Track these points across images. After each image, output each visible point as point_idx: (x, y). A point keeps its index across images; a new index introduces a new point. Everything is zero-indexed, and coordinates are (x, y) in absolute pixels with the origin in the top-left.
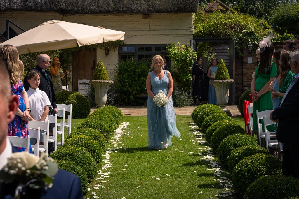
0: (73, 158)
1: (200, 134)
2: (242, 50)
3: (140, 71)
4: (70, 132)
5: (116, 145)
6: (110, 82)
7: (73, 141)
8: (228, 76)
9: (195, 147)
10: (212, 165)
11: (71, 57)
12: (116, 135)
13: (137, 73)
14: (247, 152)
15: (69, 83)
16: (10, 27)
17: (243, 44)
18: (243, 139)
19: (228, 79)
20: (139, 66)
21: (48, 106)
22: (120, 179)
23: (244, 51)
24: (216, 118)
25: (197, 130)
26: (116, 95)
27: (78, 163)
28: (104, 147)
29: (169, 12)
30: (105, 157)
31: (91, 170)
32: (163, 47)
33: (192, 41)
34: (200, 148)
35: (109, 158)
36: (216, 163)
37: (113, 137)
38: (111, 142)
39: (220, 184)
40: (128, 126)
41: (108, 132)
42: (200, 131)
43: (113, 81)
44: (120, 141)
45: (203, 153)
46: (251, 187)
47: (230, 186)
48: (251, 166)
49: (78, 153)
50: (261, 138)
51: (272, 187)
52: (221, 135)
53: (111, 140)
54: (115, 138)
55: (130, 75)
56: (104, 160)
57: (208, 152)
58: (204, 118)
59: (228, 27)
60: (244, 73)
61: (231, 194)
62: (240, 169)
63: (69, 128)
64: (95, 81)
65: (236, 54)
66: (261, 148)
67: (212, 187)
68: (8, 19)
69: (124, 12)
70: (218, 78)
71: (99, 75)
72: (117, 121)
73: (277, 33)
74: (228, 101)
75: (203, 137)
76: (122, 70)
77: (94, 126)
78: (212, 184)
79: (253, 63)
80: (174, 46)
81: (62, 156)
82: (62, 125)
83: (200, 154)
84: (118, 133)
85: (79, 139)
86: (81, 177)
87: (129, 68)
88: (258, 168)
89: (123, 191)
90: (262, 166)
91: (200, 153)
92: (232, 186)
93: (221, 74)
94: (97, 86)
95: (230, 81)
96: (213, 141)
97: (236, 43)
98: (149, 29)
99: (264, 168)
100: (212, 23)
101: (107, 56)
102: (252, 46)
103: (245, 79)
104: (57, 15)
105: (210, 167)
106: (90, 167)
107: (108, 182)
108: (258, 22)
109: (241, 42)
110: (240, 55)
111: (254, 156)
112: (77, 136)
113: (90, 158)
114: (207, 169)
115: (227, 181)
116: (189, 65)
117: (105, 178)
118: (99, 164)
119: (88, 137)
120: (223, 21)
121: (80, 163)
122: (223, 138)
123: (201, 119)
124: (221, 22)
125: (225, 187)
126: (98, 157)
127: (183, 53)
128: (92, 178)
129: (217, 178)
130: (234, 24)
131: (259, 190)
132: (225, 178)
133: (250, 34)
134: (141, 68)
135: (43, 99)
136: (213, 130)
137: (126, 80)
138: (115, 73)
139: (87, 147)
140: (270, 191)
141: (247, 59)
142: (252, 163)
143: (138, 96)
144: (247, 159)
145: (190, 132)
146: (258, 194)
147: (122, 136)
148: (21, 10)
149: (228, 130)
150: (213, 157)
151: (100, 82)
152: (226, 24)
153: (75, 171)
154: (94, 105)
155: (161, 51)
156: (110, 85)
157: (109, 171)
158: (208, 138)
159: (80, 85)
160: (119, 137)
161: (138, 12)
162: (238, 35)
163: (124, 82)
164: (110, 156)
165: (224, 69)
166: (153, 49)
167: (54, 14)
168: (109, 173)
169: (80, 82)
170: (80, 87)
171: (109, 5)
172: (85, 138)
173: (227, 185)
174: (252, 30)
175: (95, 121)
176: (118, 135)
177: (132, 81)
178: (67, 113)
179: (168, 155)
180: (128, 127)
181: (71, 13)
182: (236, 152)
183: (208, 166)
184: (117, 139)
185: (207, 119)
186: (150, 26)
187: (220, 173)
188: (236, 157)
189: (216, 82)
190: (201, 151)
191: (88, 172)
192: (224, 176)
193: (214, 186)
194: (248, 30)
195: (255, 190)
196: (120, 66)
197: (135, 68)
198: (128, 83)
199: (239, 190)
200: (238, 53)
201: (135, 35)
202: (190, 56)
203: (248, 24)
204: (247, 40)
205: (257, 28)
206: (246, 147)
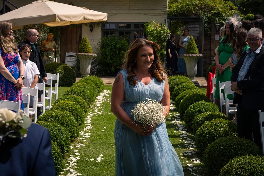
0: (59, 120)
2: (210, 28)
3: (120, 46)
4: (57, 98)
5: (97, 110)
6: (94, 55)
7: (59, 106)
8: (197, 51)
10: (179, 128)
11: (59, 33)
12: (97, 102)
13: (118, 47)
14: (209, 118)
15: (58, 55)
16: (6, 5)
17: (211, 23)
18: (207, 106)
19: (197, 54)
20: (119, 41)
21: (37, 75)
22: (99, 139)
23: (212, 29)
24: (185, 88)
26: (100, 67)
27: (62, 124)
28: (87, 111)
30: (86, 121)
31: (74, 131)
32: (141, 25)
33: (167, 19)
35: (90, 121)
36: (183, 127)
37: (95, 103)
38: (93, 107)
39: (185, 144)
41: (90, 99)
43: (96, 54)
44: (100, 107)
45: (172, 118)
46: (210, 147)
47: (193, 146)
49: (63, 116)
50: (222, 106)
51: (227, 147)
52: (188, 102)
53: (93, 105)
54: (96, 104)
55: (111, 49)
56: (86, 122)
57: (176, 117)
58: (174, 87)
59: (198, 7)
60: (212, 48)
61: (193, 153)
62: (202, 132)
63: (56, 94)
64: (80, 54)
65: (206, 32)
66: (222, 114)
67: (178, 147)
70: (188, 52)
71: (84, 48)
72: (99, 89)
73: (242, 13)
74: (196, 73)
75: (173, 104)
76: (104, 44)
77: (78, 93)
80: (151, 24)
81: (48, 119)
82: (50, 92)
83: (170, 119)
84: (99, 100)
85: (64, 104)
86: (64, 136)
87: (111, 43)
88: (218, 130)
89: (101, 149)
90: (221, 129)
91: (169, 117)
92: (195, 146)
93: (191, 49)
94: (82, 58)
95: (198, 55)
96: (181, 108)
97: (205, 22)
98: (129, 9)
99: (222, 131)
100: (184, 4)
101: (91, 32)
102: (219, 25)
103: (212, 54)
105: (177, 130)
106: (73, 129)
107: (89, 141)
108: (225, 3)
109: (209, 21)
110: (209, 33)
111: (215, 121)
112: (62, 101)
113: (73, 120)
114: (175, 131)
115: (191, 142)
116: (163, 40)
117: (86, 138)
118: (81, 126)
119: (72, 103)
120: (194, 3)
121: (64, 124)
122: (189, 105)
124: (193, 3)
125: (189, 147)
126: (81, 120)
127: (158, 30)
128: (74, 138)
129: (183, 139)
130: (204, 6)
131: (217, 149)
132: (189, 139)
133: (218, 14)
134: (121, 43)
135: (33, 69)
136: (181, 98)
137: (108, 53)
138: (98, 46)
139: (71, 111)
140: (226, 150)
141: (214, 36)
142: (212, 126)
143: (118, 67)
144: (208, 124)
146: (216, 153)
147: (103, 103)
149: (194, 98)
150: (180, 121)
151: (84, 55)
152: (196, 5)
153: (59, 131)
154: (80, 75)
155: (139, 28)
156: (93, 57)
157: (89, 132)
158: (176, 104)
159: (68, 57)
160: (100, 103)
162: (207, 15)
163: (106, 55)
164: (91, 119)
165: (193, 44)
166: (132, 26)
168: (90, 134)
169: (67, 54)
170: (68, 59)
172: (69, 103)
173: (191, 145)
174: (219, 11)
175: (79, 88)
176: (99, 101)
177: (113, 55)
178: (54, 82)
180: (108, 95)
182: (199, 117)
183: (175, 129)
184: (98, 105)
185: (177, 88)
186: (129, 6)
187: (186, 135)
188: (199, 121)
189: (186, 57)
190: (171, 116)
191: (71, 132)
192: (189, 138)
193: (179, 146)
194: (216, 11)
195: (213, 150)
196: (103, 41)
197: (116, 43)
198: (109, 56)
199: (200, 150)
200: (207, 31)
201: (117, 14)
202: (164, 33)
203: (216, 6)
204: (215, 20)
205: (224, 9)
206: (208, 113)
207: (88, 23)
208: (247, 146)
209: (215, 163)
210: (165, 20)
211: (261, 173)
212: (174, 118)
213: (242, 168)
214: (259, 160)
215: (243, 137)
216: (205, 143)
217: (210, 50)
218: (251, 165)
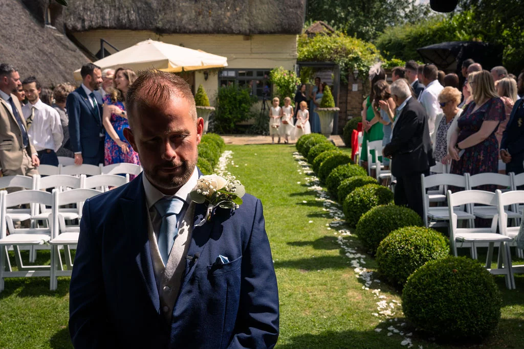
1: (306, 164)
2: (347, 77)
6: (212, 108)
8: (333, 104)
9: (301, 177)
10: (320, 195)
13: (238, 99)
14: (358, 183)
16: (104, 47)
17: (349, 70)
18: (353, 169)
19: (333, 107)
20: (240, 92)
23: (349, 78)
24: (322, 148)
25: (302, 160)
26: (217, 123)
29: (271, 33)
32: (266, 72)
33: (296, 66)
34: (306, 179)
36: (325, 193)
39: (330, 214)
40: (232, 155)
41: (214, 161)
42: (305, 161)
43: (214, 107)
44: (225, 170)
45: (310, 183)
46: (365, 217)
47: (340, 215)
48: (364, 196)
50: (371, 169)
51: (386, 217)
52: (330, 165)
55: (230, 102)
57: (315, 183)
58: (310, 148)
59: (334, 51)
60: (348, 101)
61: (341, 223)
62: (352, 200)
65: (341, 80)
66: (372, 179)
68: (101, 38)
69: (224, 32)
70: (323, 105)
71: (200, 101)
72: (221, 149)
73: (384, 58)
74: (332, 131)
75: (309, 167)
76: (222, 95)
78: (322, 214)
79: (359, 90)
80: (278, 71)
83: (308, 184)
87: (230, 94)
88: (370, 198)
90: (374, 196)
92: (342, 216)
93: (326, 101)
95: (335, 109)
96: (321, 172)
97: (342, 69)
98: (250, 52)
99: (376, 199)
100: (317, 47)
101: (206, 80)
102: (357, 72)
103: (349, 108)
104: (154, 34)
105: (319, 197)
108: (365, 46)
109: (346, 68)
110: (345, 82)
111: (367, 187)
114: (316, 199)
115: (336, 211)
116: (291, 91)
120: (329, 45)
122: (332, 168)
123: (306, 149)
124: (327, 46)
125: (335, 217)
127: (286, 78)
129: (327, 208)
130: (341, 49)
132: (334, 208)
133: (356, 59)
134: (242, 94)
136: (320, 161)
137: (226, 107)
138: (215, 98)
140: (383, 220)
141: (352, 86)
142: (364, 193)
143: (239, 123)
144: (359, 190)
145: (295, 162)
146: (372, 224)
147: (227, 165)
148: (115, 28)
149: (337, 160)
150: (321, 187)
151: (201, 109)
152: (331, 48)
155: (262, 76)
156: (211, 111)
161: (240, 33)
162: (343, 60)
163: (225, 109)
166: (255, 74)
167: (149, 33)
171: (208, 24)
173: (337, 215)
174: (358, 55)
177: (233, 108)
179: (275, 185)
181: (167, 33)
182: (347, 182)
183: (316, 196)
184: (222, 168)
185: (312, 149)
186: (251, 49)
187: (330, 204)
189: (321, 111)
190: (308, 181)
192: (333, 206)
193: (324, 216)
194: (355, 55)
195: (369, 220)
196: (220, 91)
197: (236, 95)
198: (228, 110)
199: (350, 220)
200: (344, 80)
201: (236, 58)
202: (293, 82)
203: (354, 49)
204: (353, 66)
205: (364, 53)
206: (356, 178)
207: (202, 70)
208: (408, 216)
209: (370, 235)
210: (294, 66)
211: (428, 246)
212: (312, 184)
213: (406, 240)
214: (425, 232)
215: (403, 206)
216: (355, 212)
217: (346, 103)
218: (416, 238)
